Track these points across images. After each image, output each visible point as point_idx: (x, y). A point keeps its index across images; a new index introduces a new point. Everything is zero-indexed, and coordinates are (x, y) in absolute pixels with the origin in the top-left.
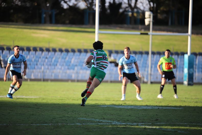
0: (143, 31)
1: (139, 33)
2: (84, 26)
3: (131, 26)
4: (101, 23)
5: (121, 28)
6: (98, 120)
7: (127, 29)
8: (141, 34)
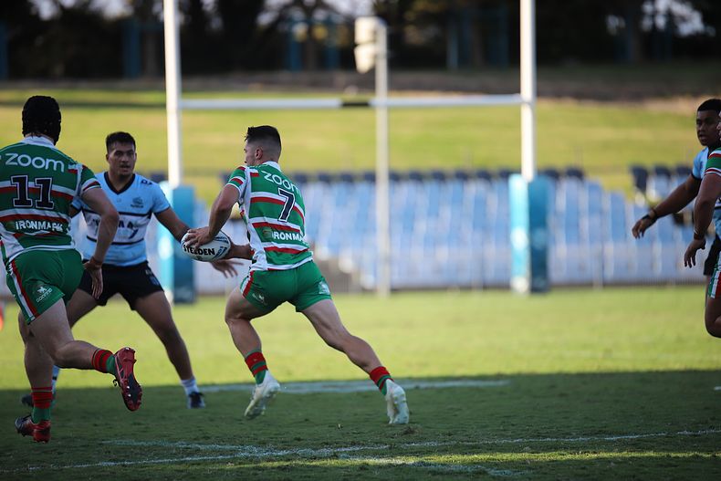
0: (352, 95)
1: (332, 100)
2: (123, 84)
3: (305, 76)
4: (187, 70)
5: (270, 86)
6: (181, 445)
7: (293, 87)
8: (347, 105)
